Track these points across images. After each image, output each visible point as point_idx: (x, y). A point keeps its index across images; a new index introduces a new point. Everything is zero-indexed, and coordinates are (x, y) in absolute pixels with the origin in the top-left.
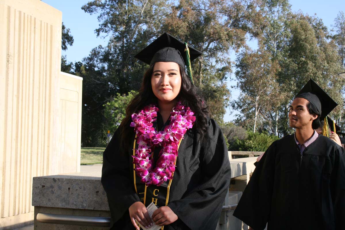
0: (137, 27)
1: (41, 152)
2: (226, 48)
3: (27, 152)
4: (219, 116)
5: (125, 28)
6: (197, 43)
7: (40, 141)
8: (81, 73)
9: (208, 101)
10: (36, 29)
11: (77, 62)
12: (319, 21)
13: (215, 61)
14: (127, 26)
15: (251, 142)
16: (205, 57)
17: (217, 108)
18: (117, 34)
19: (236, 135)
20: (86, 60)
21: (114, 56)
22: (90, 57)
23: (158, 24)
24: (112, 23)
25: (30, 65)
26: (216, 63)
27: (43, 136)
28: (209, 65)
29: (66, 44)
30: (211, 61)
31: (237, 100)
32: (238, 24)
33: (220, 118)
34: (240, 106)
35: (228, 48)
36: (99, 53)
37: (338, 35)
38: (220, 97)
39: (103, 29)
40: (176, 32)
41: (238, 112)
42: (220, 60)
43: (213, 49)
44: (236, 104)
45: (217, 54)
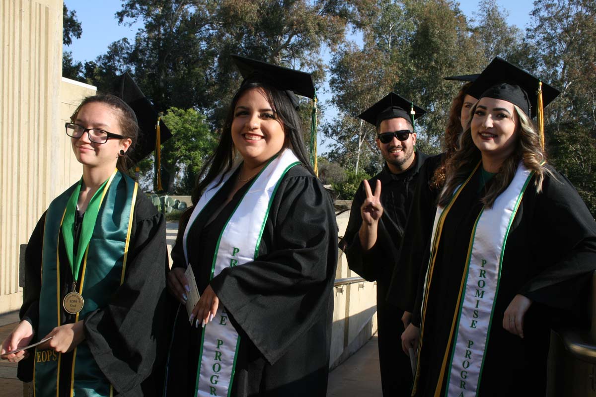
0: (181, 9)
1: (33, 203)
2: (315, 44)
3: (12, 202)
5: (163, 11)
6: (272, 36)
7: (31, 185)
8: (94, 79)
10: (23, 13)
11: (88, 61)
12: (456, 6)
13: (299, 64)
14: (164, 7)
15: (353, 186)
16: (285, 57)
18: (150, 19)
19: (329, 177)
20: (103, 59)
21: (146, 54)
22: (108, 55)
23: (212, 5)
24: (142, 3)
25: (13, 69)
26: (300, 67)
27: (36, 177)
29: (70, 36)
30: (293, 63)
31: (333, 123)
32: (334, 8)
34: (335, 132)
35: (319, 45)
36: (122, 49)
37: (482, 27)
38: (306, 118)
39: (128, 12)
40: (241, 19)
41: (333, 140)
42: (307, 63)
43: (297, 46)
44: (329, 129)
45: (302, 53)
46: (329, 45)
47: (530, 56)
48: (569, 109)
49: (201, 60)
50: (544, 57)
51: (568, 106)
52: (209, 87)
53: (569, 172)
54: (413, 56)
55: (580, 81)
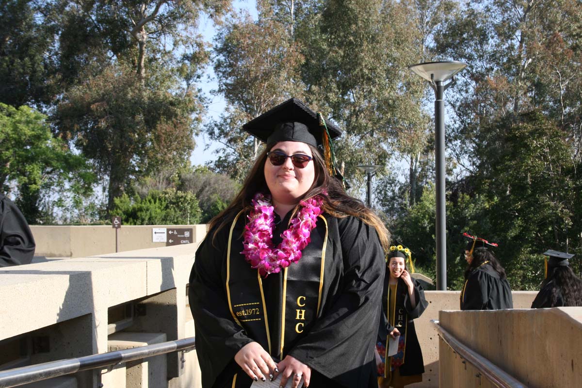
2: (192, 15)
4: (181, 154)
6: (133, 4)
9: (159, 122)
16: (150, 33)
17: (177, 138)
19: (215, 191)
26: (173, 46)
28: (159, 51)
30: (163, 41)
31: (219, 121)
33: (184, 159)
34: (223, 133)
35: (197, 16)
38: (183, 114)
41: (220, 144)
42: (182, 41)
43: (167, 17)
44: (216, 128)
45: (175, 27)
46: (211, 16)
47: (478, 26)
48: (529, 94)
49: (36, 38)
50: (496, 27)
51: (528, 91)
52: (48, 75)
53: (531, 178)
54: (324, 30)
55: (542, 58)
